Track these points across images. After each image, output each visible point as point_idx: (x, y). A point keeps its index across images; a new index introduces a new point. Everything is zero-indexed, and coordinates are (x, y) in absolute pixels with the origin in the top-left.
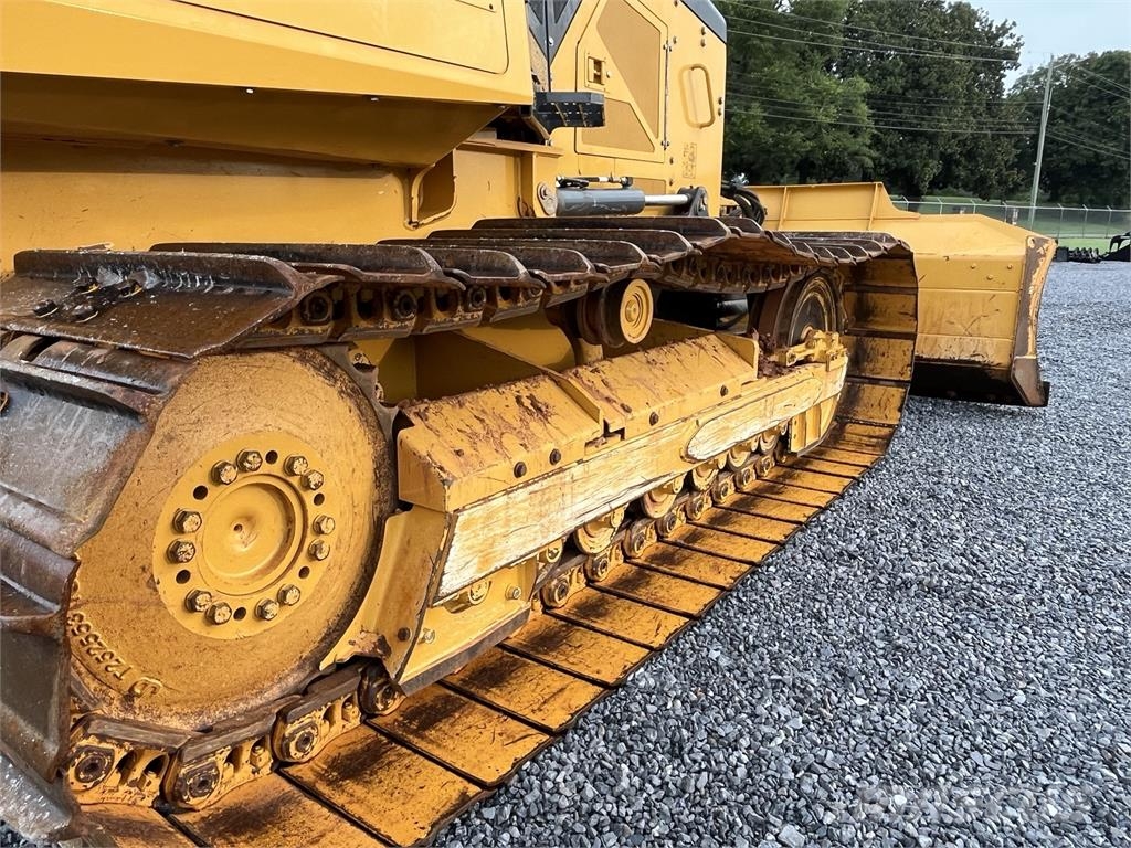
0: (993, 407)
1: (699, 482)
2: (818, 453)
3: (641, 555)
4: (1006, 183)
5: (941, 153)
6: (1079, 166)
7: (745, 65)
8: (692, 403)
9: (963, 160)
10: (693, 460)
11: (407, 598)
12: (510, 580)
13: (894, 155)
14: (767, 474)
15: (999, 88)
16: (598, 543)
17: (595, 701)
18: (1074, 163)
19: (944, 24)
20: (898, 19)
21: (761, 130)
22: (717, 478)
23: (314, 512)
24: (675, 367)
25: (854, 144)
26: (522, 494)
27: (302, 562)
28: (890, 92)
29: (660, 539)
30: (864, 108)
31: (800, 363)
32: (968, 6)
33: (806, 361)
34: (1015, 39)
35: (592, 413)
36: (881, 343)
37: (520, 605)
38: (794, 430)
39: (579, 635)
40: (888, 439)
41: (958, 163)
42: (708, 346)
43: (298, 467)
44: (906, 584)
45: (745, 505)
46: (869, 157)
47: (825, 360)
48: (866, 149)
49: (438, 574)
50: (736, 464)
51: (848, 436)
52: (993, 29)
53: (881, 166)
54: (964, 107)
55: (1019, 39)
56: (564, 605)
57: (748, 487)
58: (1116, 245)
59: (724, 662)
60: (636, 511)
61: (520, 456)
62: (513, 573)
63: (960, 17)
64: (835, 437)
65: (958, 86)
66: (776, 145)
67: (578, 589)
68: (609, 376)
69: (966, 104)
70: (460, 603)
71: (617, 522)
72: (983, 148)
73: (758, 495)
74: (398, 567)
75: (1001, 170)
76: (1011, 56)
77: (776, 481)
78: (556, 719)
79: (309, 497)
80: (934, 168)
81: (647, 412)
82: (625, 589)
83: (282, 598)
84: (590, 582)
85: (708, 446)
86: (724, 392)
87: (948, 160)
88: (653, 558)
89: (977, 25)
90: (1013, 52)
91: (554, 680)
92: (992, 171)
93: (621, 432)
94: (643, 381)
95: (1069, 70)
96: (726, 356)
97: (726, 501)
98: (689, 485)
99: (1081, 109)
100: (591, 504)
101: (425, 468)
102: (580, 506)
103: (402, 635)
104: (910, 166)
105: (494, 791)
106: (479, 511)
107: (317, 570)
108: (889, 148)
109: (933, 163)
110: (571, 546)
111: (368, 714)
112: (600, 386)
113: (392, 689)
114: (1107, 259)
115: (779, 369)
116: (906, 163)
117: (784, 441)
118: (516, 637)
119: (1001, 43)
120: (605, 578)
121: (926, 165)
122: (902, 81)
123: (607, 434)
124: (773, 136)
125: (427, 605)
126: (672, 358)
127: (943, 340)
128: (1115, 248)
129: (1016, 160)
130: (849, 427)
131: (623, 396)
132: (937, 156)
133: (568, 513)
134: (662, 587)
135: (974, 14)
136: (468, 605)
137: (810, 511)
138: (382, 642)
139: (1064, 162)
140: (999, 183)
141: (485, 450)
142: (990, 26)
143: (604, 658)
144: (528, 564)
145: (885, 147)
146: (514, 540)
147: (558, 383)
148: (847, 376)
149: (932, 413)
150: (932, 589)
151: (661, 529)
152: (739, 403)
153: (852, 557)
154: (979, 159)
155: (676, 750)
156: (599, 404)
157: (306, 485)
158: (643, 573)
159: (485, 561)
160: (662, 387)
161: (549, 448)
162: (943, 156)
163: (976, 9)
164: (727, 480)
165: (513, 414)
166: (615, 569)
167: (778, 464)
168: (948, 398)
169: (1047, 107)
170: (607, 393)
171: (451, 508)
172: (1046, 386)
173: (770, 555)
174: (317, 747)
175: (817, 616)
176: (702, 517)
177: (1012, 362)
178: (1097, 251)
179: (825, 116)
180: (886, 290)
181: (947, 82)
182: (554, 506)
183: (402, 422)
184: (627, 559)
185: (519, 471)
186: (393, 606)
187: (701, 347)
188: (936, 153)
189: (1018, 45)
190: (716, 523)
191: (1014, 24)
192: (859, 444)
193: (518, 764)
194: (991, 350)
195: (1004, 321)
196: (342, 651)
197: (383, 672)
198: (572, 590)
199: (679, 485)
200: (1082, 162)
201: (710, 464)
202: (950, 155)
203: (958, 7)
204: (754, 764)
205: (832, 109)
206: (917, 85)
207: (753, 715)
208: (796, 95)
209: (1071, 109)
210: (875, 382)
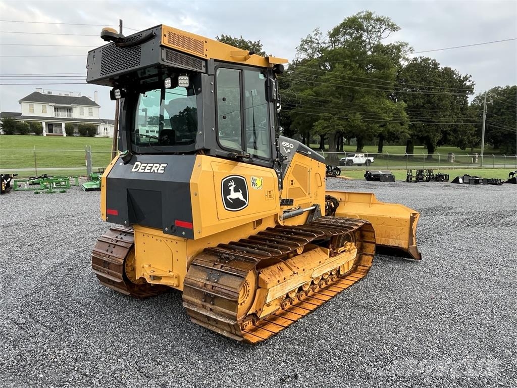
0: (408, 259)
1: (315, 282)
2: (349, 274)
3: (302, 298)
4: (472, 142)
5: (442, 130)
6: (505, 135)
7: (353, 97)
8: (312, 265)
9: (452, 133)
10: (313, 278)
11: (261, 303)
12: (276, 302)
13: (421, 131)
14: (334, 280)
15: (466, 102)
16: (292, 296)
17: (292, 323)
18: (502, 133)
19: (439, 76)
20: (419, 75)
21: (361, 124)
22: (320, 281)
23: (248, 288)
24: (309, 257)
25: (400, 129)
26: (279, 286)
27: (246, 296)
28: (417, 105)
29: (306, 295)
30: (405, 113)
31: (342, 252)
32: (450, 69)
33: (344, 251)
34: (471, 82)
35: (291, 270)
36: (367, 244)
37: (278, 307)
38: (341, 269)
39: (289, 313)
40: (368, 270)
41: (449, 134)
42: (317, 251)
43: (247, 282)
44: (358, 305)
45: (327, 288)
46: (408, 134)
47: (349, 251)
48: (406, 131)
49: (266, 299)
50: (325, 278)
51: (358, 269)
52: (462, 78)
53: (415, 136)
54: (450, 111)
55: (473, 82)
56: (286, 308)
57: (329, 283)
58: (511, 176)
59: (317, 319)
60: (300, 289)
61: (279, 279)
62: (277, 300)
63: (447, 74)
64: (354, 270)
65: (447, 102)
66: (367, 129)
67: (288, 305)
68: (294, 261)
69: (451, 110)
70: (268, 305)
71: (296, 291)
72: (460, 128)
73: (331, 285)
74: (259, 298)
75: (469, 137)
76: (470, 89)
77: (336, 282)
78: (286, 325)
79: (248, 286)
80: (438, 137)
81: (302, 269)
82: (298, 305)
83: (244, 302)
84: (291, 304)
85: (317, 274)
86: (320, 262)
87: (445, 133)
88: (304, 299)
89: (454, 76)
90: (471, 88)
91: (285, 320)
92: (465, 137)
93: (297, 273)
94: (301, 261)
95: (498, 94)
96: (322, 253)
97: (323, 287)
98: (312, 283)
99: (504, 110)
100: (291, 287)
101: (264, 281)
102: (289, 288)
103: (260, 310)
104: (428, 136)
105: (276, 334)
106: (272, 288)
107: (248, 298)
108: (418, 128)
109: (438, 134)
110: (287, 296)
111: (254, 324)
112: (293, 264)
113: (258, 319)
114: (506, 182)
115: (336, 254)
116: (426, 134)
117: (339, 272)
118: (277, 313)
119: (465, 84)
120: (294, 303)
121: (435, 135)
122: (422, 101)
123: (294, 274)
124: (366, 126)
125: (264, 305)
126: (308, 255)
127: (391, 240)
128: (511, 177)
129: (476, 133)
130: (359, 267)
131: (297, 265)
132: (440, 132)
133: (287, 289)
134: (306, 305)
135: (453, 72)
136: (270, 305)
137: (342, 289)
138: (256, 311)
139: (498, 133)
140: (469, 142)
141: (273, 278)
142: (460, 77)
143: (294, 317)
144: (280, 298)
145: (416, 128)
146: (277, 294)
147: (285, 263)
148: (357, 253)
149: (389, 261)
150: (363, 307)
151: (306, 293)
152: (324, 264)
153: (349, 300)
154: (459, 132)
155: (306, 331)
156: (293, 268)
157: (248, 284)
158: (302, 302)
159: (273, 297)
160: (306, 263)
161: (283, 277)
162: (442, 132)
163: (454, 70)
164: (323, 282)
165: (277, 270)
166: (296, 301)
167: (338, 277)
168: (395, 256)
169: (485, 112)
170: (294, 265)
171: (268, 288)
172: (420, 254)
173: (330, 299)
174: (247, 327)
175: (337, 312)
176: (316, 291)
177: (409, 247)
178: (500, 180)
179: (388, 118)
180: (367, 231)
181: (442, 101)
182: (284, 288)
183: (260, 273)
184: (299, 299)
185: (279, 281)
186: (258, 305)
187: (316, 251)
188: (439, 130)
189: (473, 85)
190: (319, 292)
191: (471, 76)
192: (361, 272)
193: (280, 331)
194: (403, 244)
195: (406, 236)
196: (250, 312)
197: (257, 316)
198: (287, 305)
199: (310, 283)
200: (506, 133)
201: (318, 278)
202: (446, 131)
203: (446, 69)
204: (319, 333)
205: (391, 115)
206: (429, 102)
207: (320, 326)
208: (375, 109)
209: (500, 110)
210: (366, 255)
